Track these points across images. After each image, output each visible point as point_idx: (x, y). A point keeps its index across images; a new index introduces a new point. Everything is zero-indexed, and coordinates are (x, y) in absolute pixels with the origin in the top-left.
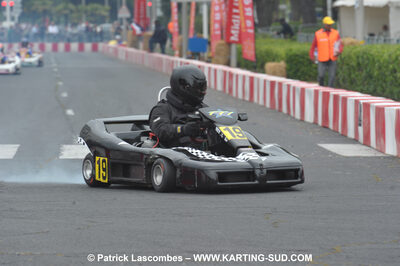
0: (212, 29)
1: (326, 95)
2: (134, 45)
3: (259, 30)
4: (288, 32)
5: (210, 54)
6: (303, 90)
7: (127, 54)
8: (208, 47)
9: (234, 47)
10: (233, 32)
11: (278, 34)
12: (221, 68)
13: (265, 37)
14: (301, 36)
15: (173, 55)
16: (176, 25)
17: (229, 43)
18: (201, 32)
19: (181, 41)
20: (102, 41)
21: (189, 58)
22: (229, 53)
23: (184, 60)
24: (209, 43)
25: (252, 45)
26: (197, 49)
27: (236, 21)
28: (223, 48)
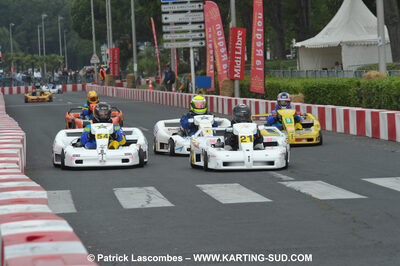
10: (236, 70)
22: (233, 88)
25: (261, 80)
27: (238, 61)
28: (228, 84)
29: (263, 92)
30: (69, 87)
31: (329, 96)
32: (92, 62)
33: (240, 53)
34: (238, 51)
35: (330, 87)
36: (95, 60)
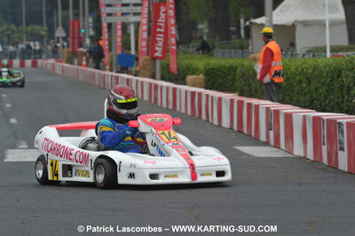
0: (139, 46)
1: (241, 103)
2: (69, 61)
3: (180, 47)
4: (206, 49)
5: (138, 69)
6: (220, 99)
7: (63, 69)
8: (135, 62)
9: (158, 62)
10: (157, 48)
11: (198, 50)
12: (147, 80)
13: (186, 53)
14: (217, 52)
15: (104, 70)
16: (107, 43)
17: (154, 59)
18: (130, 49)
19: (112, 57)
20: (40, 58)
21: (118, 72)
22: (154, 67)
23: (114, 74)
24: (137, 59)
25: (175, 60)
26: (125, 65)
27: (160, 39)
29: (176, 73)
30: (28, 62)
32: (56, 35)
33: (162, 30)
34: (160, 27)
36: (60, 33)
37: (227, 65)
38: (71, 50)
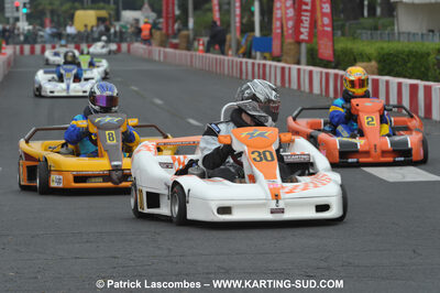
2: (163, 44)
9: (304, 46)
10: (302, 30)
17: (299, 42)
22: (299, 53)
27: (306, 19)
28: (293, 47)
31: (409, 65)
33: (308, 8)
34: (306, 5)
35: (411, 54)
37: (407, 49)
38: (164, 31)
